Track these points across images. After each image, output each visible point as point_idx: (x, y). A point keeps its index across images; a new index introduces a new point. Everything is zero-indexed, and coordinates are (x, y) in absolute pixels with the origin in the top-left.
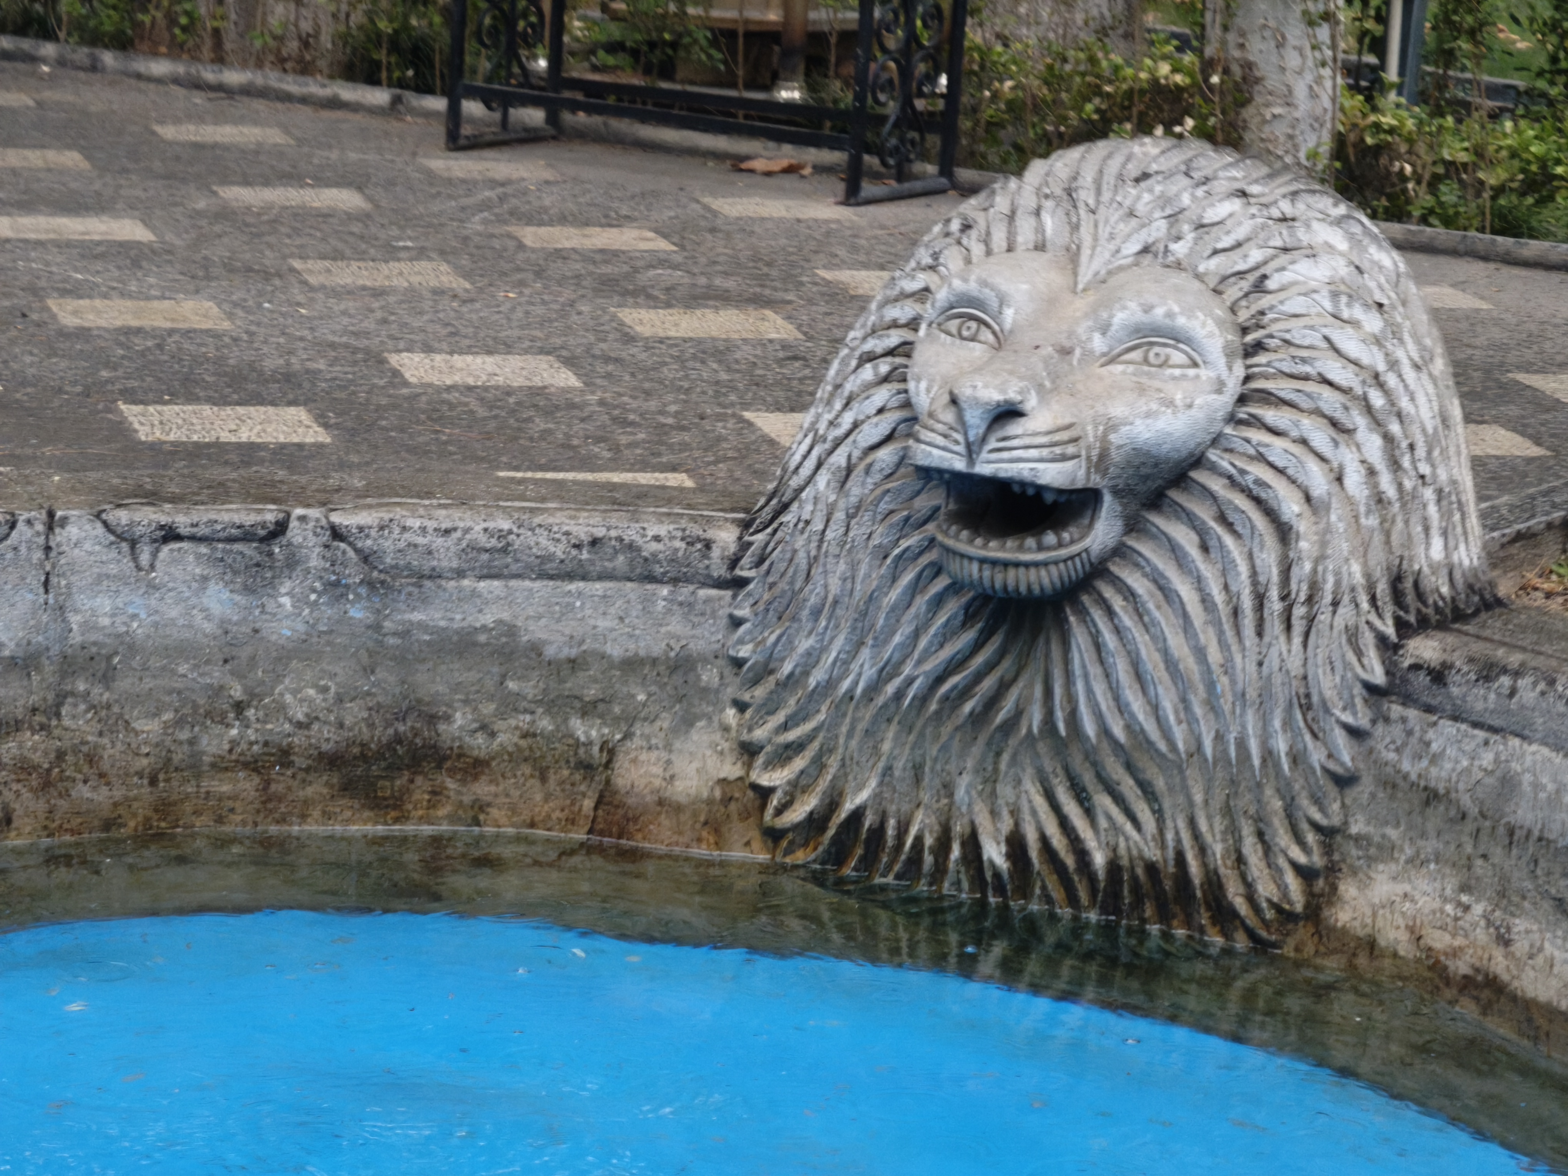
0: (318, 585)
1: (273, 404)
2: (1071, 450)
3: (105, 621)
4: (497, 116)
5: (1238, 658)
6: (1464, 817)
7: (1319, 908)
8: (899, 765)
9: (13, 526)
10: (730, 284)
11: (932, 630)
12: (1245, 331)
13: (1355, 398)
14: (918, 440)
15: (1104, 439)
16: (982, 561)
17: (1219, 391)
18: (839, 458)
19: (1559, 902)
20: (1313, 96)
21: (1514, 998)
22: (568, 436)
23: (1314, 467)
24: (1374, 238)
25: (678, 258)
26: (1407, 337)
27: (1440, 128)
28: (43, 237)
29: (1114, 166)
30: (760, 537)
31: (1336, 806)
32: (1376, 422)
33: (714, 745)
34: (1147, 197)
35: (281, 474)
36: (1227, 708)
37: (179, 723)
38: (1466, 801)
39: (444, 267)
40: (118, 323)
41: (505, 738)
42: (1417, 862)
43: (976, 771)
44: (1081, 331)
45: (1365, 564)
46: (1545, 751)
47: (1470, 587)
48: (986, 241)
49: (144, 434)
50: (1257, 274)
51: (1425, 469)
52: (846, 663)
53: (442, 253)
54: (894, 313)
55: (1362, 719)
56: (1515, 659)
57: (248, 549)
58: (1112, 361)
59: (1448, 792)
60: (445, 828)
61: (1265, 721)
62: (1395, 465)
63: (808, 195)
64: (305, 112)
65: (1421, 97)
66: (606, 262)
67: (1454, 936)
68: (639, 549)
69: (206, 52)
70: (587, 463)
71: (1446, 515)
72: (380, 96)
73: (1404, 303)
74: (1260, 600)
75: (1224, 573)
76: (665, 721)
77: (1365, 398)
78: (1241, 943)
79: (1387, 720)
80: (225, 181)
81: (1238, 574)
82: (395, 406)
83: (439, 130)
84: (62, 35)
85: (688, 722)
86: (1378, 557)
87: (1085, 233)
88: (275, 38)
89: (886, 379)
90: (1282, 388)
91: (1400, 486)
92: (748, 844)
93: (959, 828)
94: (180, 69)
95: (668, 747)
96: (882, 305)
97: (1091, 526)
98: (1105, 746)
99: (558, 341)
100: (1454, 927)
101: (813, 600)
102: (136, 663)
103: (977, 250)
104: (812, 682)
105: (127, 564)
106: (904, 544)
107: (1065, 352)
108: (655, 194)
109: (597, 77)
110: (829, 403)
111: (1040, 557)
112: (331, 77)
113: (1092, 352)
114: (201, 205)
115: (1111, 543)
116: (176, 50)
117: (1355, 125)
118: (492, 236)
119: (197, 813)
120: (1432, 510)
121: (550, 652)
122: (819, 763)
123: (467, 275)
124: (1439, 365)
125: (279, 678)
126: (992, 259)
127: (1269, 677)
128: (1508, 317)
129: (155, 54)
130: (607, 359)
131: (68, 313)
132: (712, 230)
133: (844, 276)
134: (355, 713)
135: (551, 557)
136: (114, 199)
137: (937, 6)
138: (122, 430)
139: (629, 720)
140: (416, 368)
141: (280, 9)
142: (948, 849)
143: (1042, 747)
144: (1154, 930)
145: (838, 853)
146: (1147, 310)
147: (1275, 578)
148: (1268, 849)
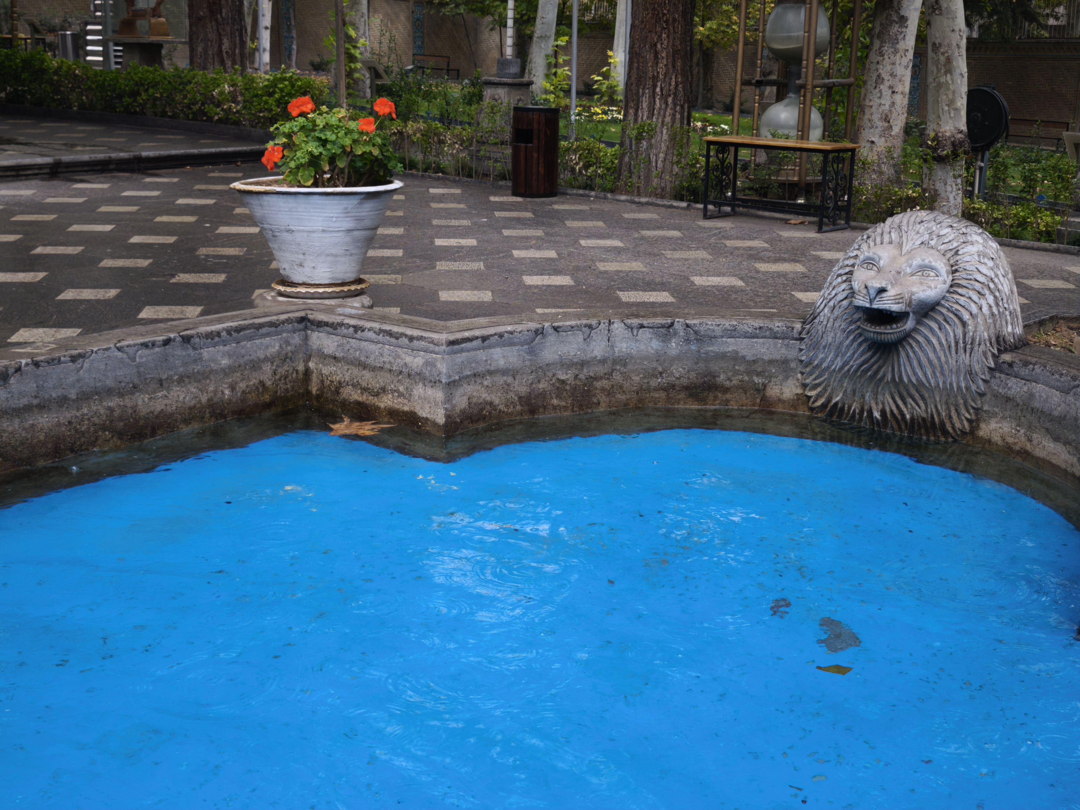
0: (682, 340)
1: (659, 291)
2: (901, 301)
3: (624, 350)
4: (717, 209)
5: (950, 360)
6: (1018, 405)
8: (849, 390)
9: (600, 324)
10: (786, 256)
11: (859, 352)
12: (952, 266)
13: (985, 285)
14: (855, 299)
15: (910, 298)
16: (874, 332)
17: (945, 284)
18: (831, 304)
19: (1047, 430)
20: (955, 199)
21: (1033, 457)
22: (742, 299)
23: (973, 305)
25: (771, 249)
26: (1000, 268)
27: (993, 208)
28: (594, 246)
29: (912, 219)
30: (808, 326)
31: (979, 402)
32: (992, 292)
33: (794, 384)
34: (923, 228)
35: (671, 309)
36: (947, 374)
37: (645, 378)
38: (1019, 400)
39: (704, 252)
40: (615, 269)
41: (735, 382)
42: (1004, 418)
43: (871, 392)
44: (903, 266)
45: (988, 333)
46: (1043, 386)
47: (1019, 339)
48: (875, 241)
49: (624, 299)
50: (956, 250)
51: (1006, 306)
52: (833, 361)
53: (704, 248)
54: (847, 262)
55: (987, 377)
56: (1034, 360)
57: (663, 330)
58: (912, 275)
59: (1013, 398)
60: (717, 407)
61: (958, 378)
62: (997, 305)
63: (807, 230)
64: (663, 209)
65: (985, 200)
66: (750, 250)
67: (1015, 439)
68: (773, 330)
69: (636, 193)
70: (747, 306)
71: (1012, 319)
72: (684, 204)
73: (999, 258)
74: (957, 343)
75: (946, 335)
76: (781, 377)
77: (988, 285)
78: (950, 440)
79: (995, 377)
80: (643, 229)
81: (950, 336)
82: (692, 291)
83: (701, 214)
84: (596, 189)
85: (787, 378)
86: (992, 331)
87: (904, 238)
88: (654, 188)
89: (845, 281)
90: (964, 282)
91: (999, 311)
92: (804, 411)
93: (866, 408)
94: (629, 198)
95: (781, 385)
96: (843, 260)
97: (906, 322)
98: (910, 385)
99: (738, 273)
100: (1015, 436)
101: (824, 344)
102: (633, 361)
103: (872, 244)
104: (823, 366)
105: (630, 334)
106: (850, 328)
107: (899, 273)
108: (764, 231)
109: (746, 197)
110: (828, 288)
111: (891, 331)
112: (670, 199)
113: (907, 273)
114: (636, 236)
115: (912, 327)
116: (627, 193)
117: (968, 207)
118: (718, 243)
119: (649, 402)
120: (1008, 317)
121: (748, 358)
122: (825, 389)
123: (711, 255)
124: (1010, 276)
125: (672, 366)
126: (876, 246)
127: (959, 365)
128: (1020, 263)
129: (621, 194)
130: (752, 278)
131: (602, 266)
132: (780, 241)
133: (819, 253)
134: (693, 375)
135: (748, 332)
136: (612, 235)
137: (845, 175)
138: (618, 299)
139: (770, 377)
140: (698, 280)
141: (656, 180)
142: (863, 414)
143: (891, 385)
144: (924, 438)
145: (831, 414)
146: (923, 260)
147: (961, 337)
148: (959, 414)
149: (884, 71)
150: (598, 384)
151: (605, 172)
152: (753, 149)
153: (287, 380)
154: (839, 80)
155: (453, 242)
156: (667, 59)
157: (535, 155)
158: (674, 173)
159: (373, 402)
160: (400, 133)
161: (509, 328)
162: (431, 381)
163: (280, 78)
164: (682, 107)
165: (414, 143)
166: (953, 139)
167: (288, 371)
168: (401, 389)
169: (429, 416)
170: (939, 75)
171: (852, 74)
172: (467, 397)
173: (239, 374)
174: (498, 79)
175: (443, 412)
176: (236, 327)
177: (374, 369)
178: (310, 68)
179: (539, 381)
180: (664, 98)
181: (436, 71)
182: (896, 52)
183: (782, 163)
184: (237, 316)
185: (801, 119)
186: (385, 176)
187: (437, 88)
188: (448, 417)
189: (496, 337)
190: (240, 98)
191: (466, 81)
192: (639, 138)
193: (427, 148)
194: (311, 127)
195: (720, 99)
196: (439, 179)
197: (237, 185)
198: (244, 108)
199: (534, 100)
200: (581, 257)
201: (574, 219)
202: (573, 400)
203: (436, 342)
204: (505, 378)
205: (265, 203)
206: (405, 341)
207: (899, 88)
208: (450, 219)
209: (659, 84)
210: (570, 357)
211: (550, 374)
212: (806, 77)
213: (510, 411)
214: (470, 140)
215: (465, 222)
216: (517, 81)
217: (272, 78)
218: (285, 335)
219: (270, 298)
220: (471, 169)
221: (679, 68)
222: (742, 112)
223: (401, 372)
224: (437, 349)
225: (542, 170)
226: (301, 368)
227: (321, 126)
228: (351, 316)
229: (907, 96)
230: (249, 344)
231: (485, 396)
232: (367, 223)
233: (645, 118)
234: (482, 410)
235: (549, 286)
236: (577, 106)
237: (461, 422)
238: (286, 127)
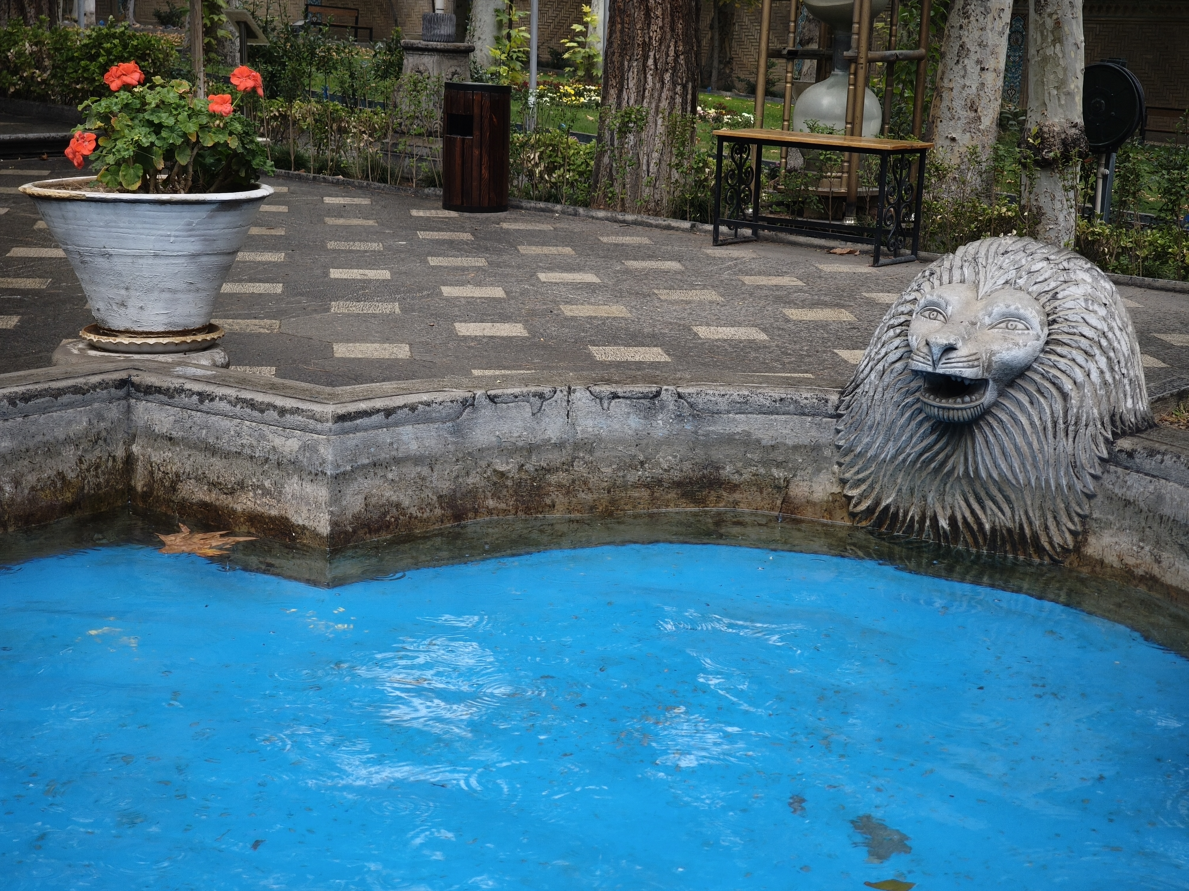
0: (673, 416)
1: (648, 346)
2: (976, 363)
3: (591, 430)
4: (733, 232)
5: (1046, 447)
6: (1141, 511)
7: (1080, 547)
8: (904, 488)
9: (555, 392)
10: (827, 299)
11: (918, 435)
12: (1048, 315)
13: (1095, 342)
14: (913, 360)
15: (990, 359)
16: (939, 407)
17: (1038, 340)
18: (880, 367)
19: (1182, 546)
20: (1067, 220)
21: (1162, 584)
22: (765, 359)
23: (1077, 370)
24: (1103, 277)
25: (806, 289)
26: (1116, 317)
27: (1121, 233)
28: (558, 281)
29: (995, 246)
30: (848, 398)
31: (1087, 507)
32: (1104, 352)
33: (829, 480)
34: (1007, 261)
35: (658, 373)
36: (1041, 467)
37: (619, 469)
38: (1142, 505)
39: (714, 293)
40: (587, 315)
41: (746, 476)
42: (1121, 529)
43: (936, 491)
44: (980, 315)
45: (1099, 410)
46: (1176, 485)
47: (1143, 419)
48: (940, 279)
49: (599, 358)
50: (1053, 292)
51: (1124, 371)
52: (883, 448)
53: (713, 287)
54: (901, 309)
55: (1098, 472)
56: (1163, 448)
57: (645, 402)
58: (992, 328)
59: (1134, 501)
60: (722, 510)
61: (1057, 472)
62: (1112, 370)
63: (858, 263)
64: (658, 231)
65: (1110, 221)
66: (778, 290)
67: (1137, 559)
68: (799, 403)
69: (619, 208)
70: (772, 370)
71: (1133, 390)
72: (687, 225)
73: (1115, 304)
74: (1055, 423)
75: (1040, 413)
76: (810, 470)
77: (1099, 342)
78: (1047, 560)
79: (1108, 472)
80: (627, 259)
81: (1046, 413)
82: (696, 347)
83: (710, 238)
84: (563, 201)
85: (819, 470)
86: (1104, 406)
87: (981, 275)
88: (645, 202)
89: (899, 335)
90: (1065, 338)
91: (1114, 378)
92: (843, 518)
93: (929, 513)
94: (609, 215)
95: (811, 480)
96: (896, 306)
97: (984, 393)
98: (990, 481)
99: (760, 322)
100: (1137, 556)
101: (869, 423)
102: (603, 446)
103: (937, 283)
104: (869, 455)
105: (599, 406)
106: (906, 401)
107: (974, 324)
108: (797, 263)
109: (772, 216)
110: (876, 345)
111: (963, 406)
112: (667, 217)
113: (984, 324)
114: (618, 268)
115: (992, 401)
116: (607, 207)
117: (1084, 232)
118: (732, 280)
119: (626, 504)
120: (1128, 387)
121: (764, 442)
122: (872, 487)
123: (722, 296)
124: (1130, 329)
125: (658, 452)
126: (943, 287)
127: (1059, 455)
128: (1150, 311)
129: (599, 209)
130: (779, 329)
131: (568, 311)
132: (820, 277)
133: (874, 295)
134: (687, 466)
135: (764, 406)
136: (584, 266)
137: (911, 185)
138: (590, 356)
139: (795, 470)
140: (703, 332)
141: (647, 190)
142: (925, 522)
143: (963, 482)
144: (1010, 556)
145: (879, 523)
146: (1008, 306)
147: (1061, 415)
148: (1058, 524)
149: (970, 37)
150: (553, 478)
151: (577, 177)
152: (784, 148)
153: (100, 471)
154: (904, 52)
155: (355, 274)
156: (663, 19)
157: (476, 152)
158: (673, 180)
159: (226, 502)
160: (284, 117)
161: (425, 397)
162: (310, 473)
163: (107, 34)
164: (684, 87)
165: (303, 131)
166: (1063, 136)
167: (100, 458)
168: (267, 484)
169: (306, 523)
170: (1045, 45)
171: (923, 42)
172: (364, 496)
173: (26, 463)
174: (424, 43)
175: (327, 517)
176: (23, 393)
177: (227, 455)
178: (155, 20)
179: (468, 474)
180: (659, 73)
181: (336, 29)
182: (986, 12)
183: (824, 168)
184: (25, 377)
185: (851, 106)
186: (248, 178)
187: (338, 54)
188: (334, 524)
189: (406, 410)
190: (47, 63)
191: (380, 44)
192: (624, 130)
193: (321, 139)
194: (139, 106)
195: (742, 77)
196: (338, 183)
197: (29, 188)
198: (53, 76)
199: (477, 73)
200: (539, 296)
201: (530, 244)
202: (516, 500)
203: (318, 416)
204: (419, 469)
205: (71, 214)
206: (273, 415)
207: (991, 64)
208: (354, 241)
209: (652, 54)
210: (513, 440)
211: (484, 464)
212: (858, 48)
213: (425, 516)
214: (385, 129)
215: (375, 246)
216: (451, 45)
217: (94, 34)
218: (96, 405)
219: (76, 352)
220: (384, 170)
221: (680, 32)
222: (769, 93)
223: (267, 460)
224: (319, 426)
225: (485, 173)
226: (120, 453)
227: (153, 105)
228: (196, 379)
229: (1002, 75)
230: (42, 419)
231: (390, 494)
232: (221, 245)
233: (632, 102)
234: (385, 514)
235: (491, 337)
236: (538, 84)
237: (354, 532)
238: (103, 106)
